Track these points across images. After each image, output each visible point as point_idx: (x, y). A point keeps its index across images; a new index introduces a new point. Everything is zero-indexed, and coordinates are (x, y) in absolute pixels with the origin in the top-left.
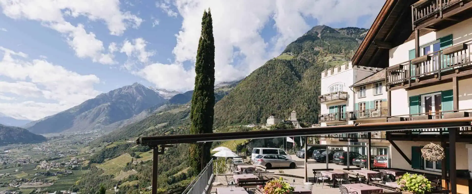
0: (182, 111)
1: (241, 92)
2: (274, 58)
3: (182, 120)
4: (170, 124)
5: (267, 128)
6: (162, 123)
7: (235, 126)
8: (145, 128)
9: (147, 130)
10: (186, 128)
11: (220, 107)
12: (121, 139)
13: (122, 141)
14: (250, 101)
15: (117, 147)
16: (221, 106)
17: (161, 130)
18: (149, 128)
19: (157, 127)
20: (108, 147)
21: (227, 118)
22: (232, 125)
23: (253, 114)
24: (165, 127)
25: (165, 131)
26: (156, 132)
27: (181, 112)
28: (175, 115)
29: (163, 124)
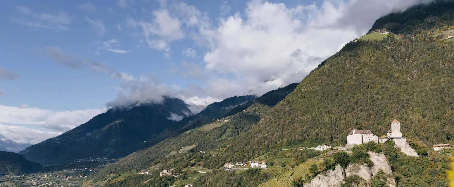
0: (217, 128)
1: (303, 94)
2: (356, 39)
3: (217, 140)
4: (200, 147)
5: (348, 151)
6: (189, 145)
7: (295, 149)
8: (165, 154)
9: (167, 156)
10: (220, 153)
11: (271, 119)
12: (131, 170)
13: (132, 172)
14: (319, 109)
15: (125, 181)
16: (273, 117)
17: (186, 157)
18: (171, 153)
19: (180, 151)
20: (114, 181)
21: (282, 136)
22: (289, 147)
23: (325, 128)
24: (192, 151)
25: (191, 158)
26: (179, 158)
27: (215, 129)
28: (207, 134)
29: (190, 147)
